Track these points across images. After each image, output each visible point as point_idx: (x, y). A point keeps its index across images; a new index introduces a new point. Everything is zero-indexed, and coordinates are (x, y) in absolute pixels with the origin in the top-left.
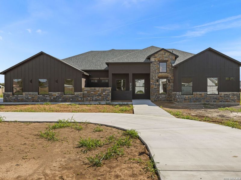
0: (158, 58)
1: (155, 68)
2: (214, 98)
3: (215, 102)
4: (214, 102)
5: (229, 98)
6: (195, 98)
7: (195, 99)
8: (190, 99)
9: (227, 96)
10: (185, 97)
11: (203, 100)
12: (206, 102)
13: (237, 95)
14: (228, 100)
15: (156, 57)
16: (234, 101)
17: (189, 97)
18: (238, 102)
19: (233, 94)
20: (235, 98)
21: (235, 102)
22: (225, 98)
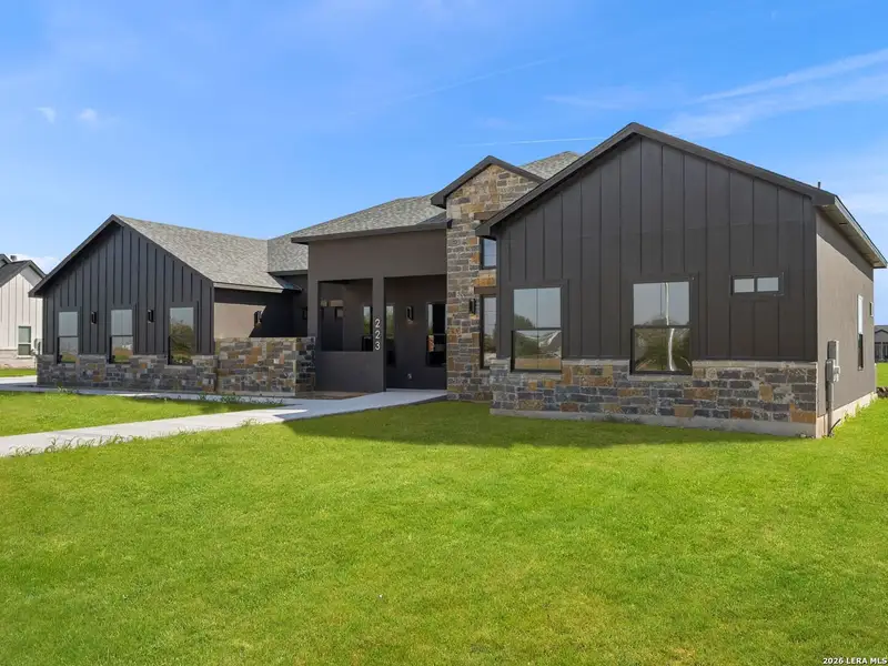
0: (476, 200)
1: (462, 249)
2: (662, 394)
3: (671, 413)
4: (663, 412)
5: (748, 394)
6: (570, 389)
7: (568, 395)
8: (548, 392)
9: (734, 385)
10: (525, 384)
11: (608, 400)
12: (625, 410)
13: (792, 377)
14: (740, 403)
15: (467, 200)
16: (780, 411)
17: (540, 385)
18: (802, 421)
19: (768, 370)
20: (781, 396)
21: (780, 418)
22: (721, 393)
